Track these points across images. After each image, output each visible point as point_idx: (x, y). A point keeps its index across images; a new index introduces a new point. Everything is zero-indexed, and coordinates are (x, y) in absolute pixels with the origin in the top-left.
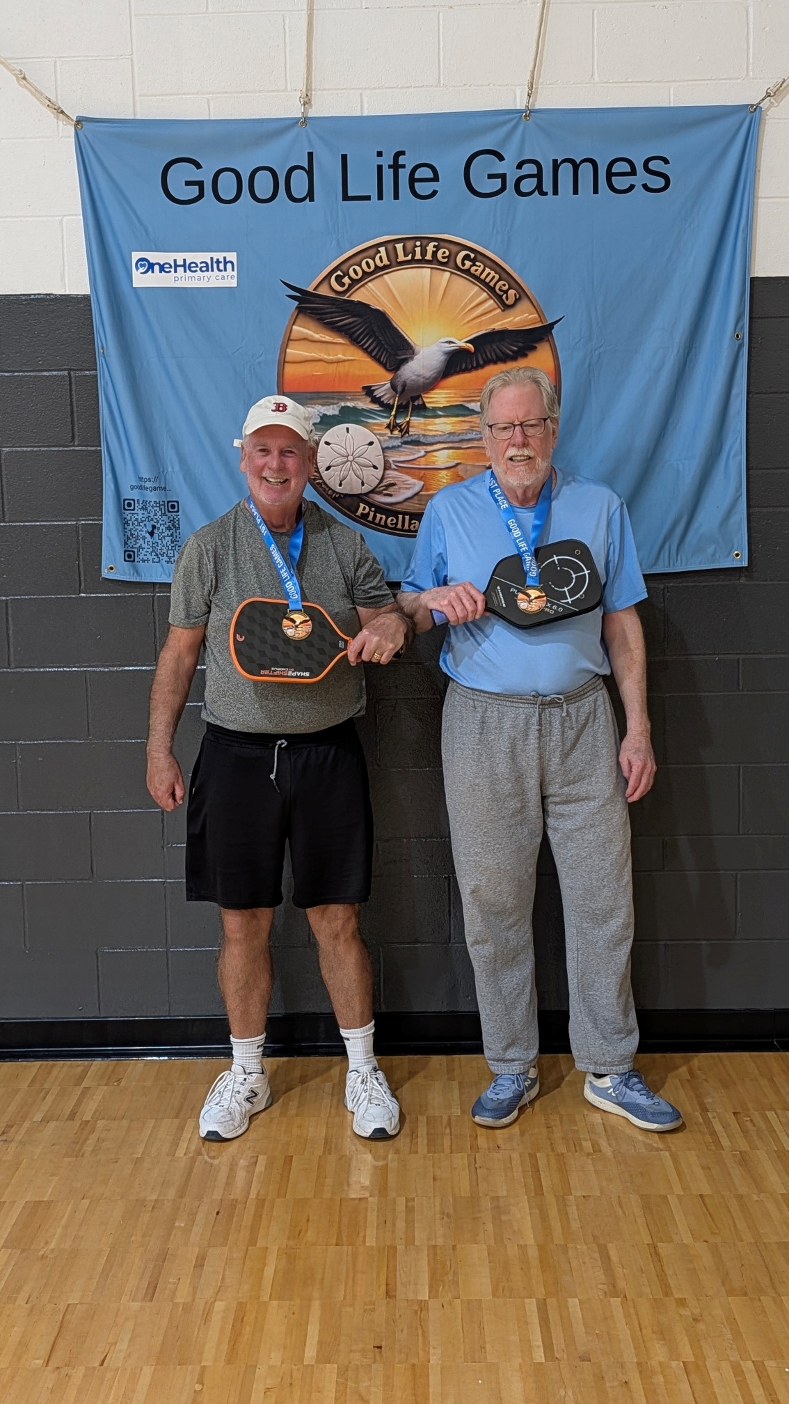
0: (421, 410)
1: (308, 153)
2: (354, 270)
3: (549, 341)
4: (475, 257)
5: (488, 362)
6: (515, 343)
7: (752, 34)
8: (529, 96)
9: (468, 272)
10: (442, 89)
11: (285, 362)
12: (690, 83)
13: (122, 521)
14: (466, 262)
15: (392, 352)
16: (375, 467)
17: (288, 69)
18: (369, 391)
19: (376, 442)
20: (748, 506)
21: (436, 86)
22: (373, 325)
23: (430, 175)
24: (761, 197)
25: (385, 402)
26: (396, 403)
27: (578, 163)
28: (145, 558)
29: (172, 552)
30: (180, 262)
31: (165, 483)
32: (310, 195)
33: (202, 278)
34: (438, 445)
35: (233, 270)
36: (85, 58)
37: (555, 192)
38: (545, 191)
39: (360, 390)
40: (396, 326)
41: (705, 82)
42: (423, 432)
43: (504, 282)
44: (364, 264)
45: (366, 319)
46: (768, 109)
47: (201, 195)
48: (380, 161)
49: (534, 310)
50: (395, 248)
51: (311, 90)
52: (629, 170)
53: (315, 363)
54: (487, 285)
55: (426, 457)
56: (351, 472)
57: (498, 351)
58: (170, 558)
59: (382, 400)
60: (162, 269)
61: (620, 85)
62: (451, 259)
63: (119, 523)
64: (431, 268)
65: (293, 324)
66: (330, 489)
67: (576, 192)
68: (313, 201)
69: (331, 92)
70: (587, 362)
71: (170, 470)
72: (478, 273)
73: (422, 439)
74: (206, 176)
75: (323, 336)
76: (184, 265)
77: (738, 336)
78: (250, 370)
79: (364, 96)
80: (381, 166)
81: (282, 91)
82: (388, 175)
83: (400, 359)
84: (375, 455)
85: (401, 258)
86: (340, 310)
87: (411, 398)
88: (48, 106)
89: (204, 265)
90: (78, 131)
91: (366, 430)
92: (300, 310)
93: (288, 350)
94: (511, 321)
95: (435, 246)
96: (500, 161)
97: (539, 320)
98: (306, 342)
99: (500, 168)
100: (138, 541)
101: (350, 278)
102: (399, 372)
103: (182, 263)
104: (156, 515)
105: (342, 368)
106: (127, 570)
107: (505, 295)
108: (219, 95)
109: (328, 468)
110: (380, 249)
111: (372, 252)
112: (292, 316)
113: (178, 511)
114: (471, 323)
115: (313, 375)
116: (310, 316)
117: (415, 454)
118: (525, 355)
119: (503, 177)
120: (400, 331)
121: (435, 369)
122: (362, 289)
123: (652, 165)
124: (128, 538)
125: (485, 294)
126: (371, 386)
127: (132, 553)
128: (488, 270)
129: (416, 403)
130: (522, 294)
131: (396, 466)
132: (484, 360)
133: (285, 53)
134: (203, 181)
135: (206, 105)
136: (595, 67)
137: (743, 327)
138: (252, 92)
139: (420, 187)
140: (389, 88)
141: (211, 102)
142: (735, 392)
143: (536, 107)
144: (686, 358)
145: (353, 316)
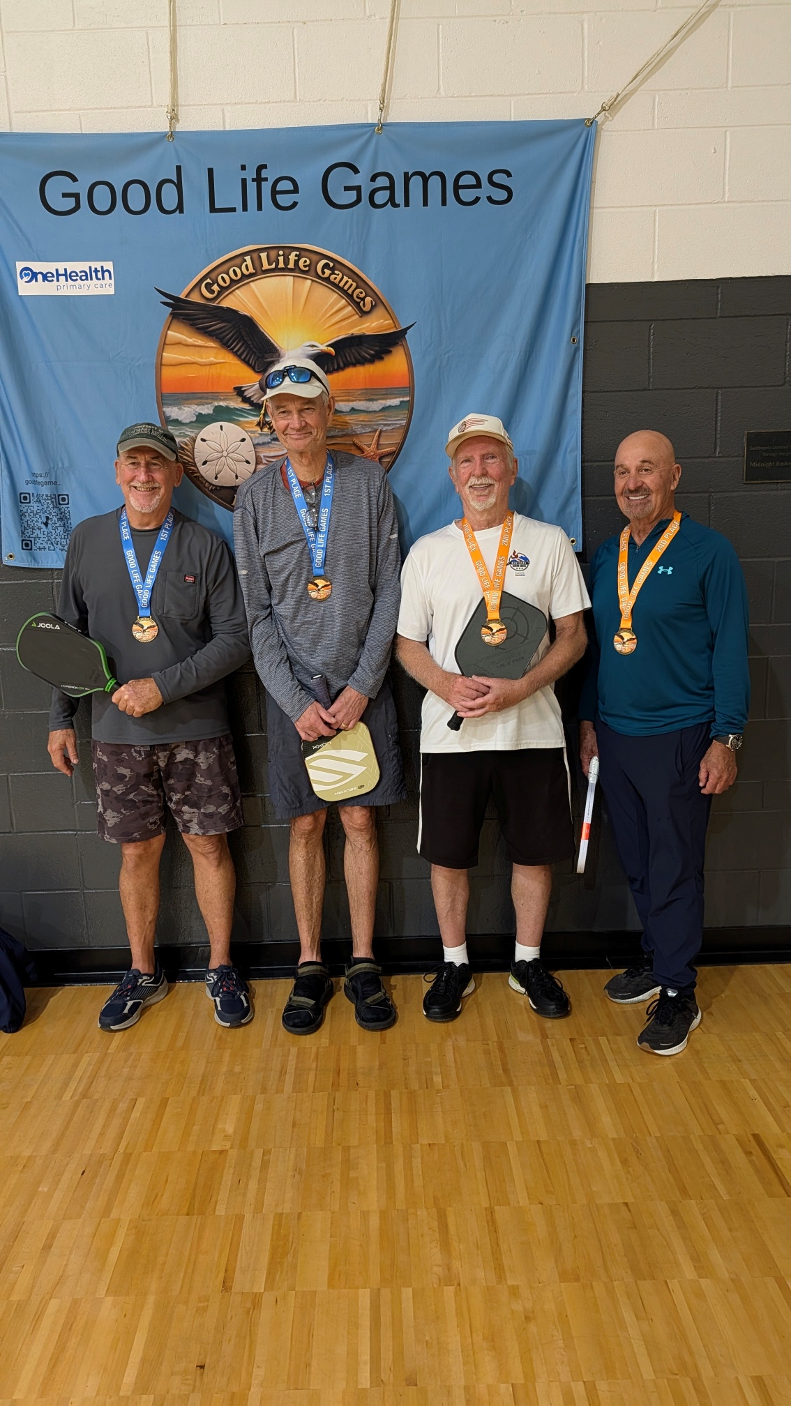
1: (177, 167)
2: (222, 278)
4: (335, 265)
5: (348, 365)
6: (372, 347)
7: (586, 48)
8: (380, 109)
10: (300, 105)
11: (161, 365)
12: (529, 96)
13: (18, 513)
14: (325, 270)
15: (260, 355)
16: (248, 462)
17: (153, 86)
18: (240, 391)
19: (248, 439)
20: (583, 496)
21: (293, 102)
22: (241, 330)
23: (291, 187)
24: (596, 211)
25: (255, 402)
26: (265, 402)
27: (427, 176)
28: (42, 546)
29: (65, 541)
30: (61, 272)
31: (56, 478)
32: (180, 208)
33: (82, 287)
35: (110, 278)
37: (407, 204)
38: (397, 202)
39: (232, 391)
40: (263, 331)
41: (543, 96)
43: (361, 290)
44: (231, 272)
45: (234, 325)
46: (603, 123)
47: (77, 207)
48: (244, 174)
49: (389, 317)
50: (260, 257)
51: (177, 105)
52: (475, 183)
53: (188, 365)
54: (345, 292)
56: (226, 467)
57: (357, 355)
58: (63, 546)
59: (252, 399)
60: (45, 278)
61: (465, 99)
62: (311, 267)
63: (16, 515)
64: (294, 276)
65: (168, 329)
66: (207, 481)
67: (425, 203)
68: (183, 213)
69: (199, 107)
70: (438, 365)
71: (60, 465)
72: (337, 281)
74: (82, 188)
75: (196, 340)
76: (65, 275)
77: (574, 340)
78: (130, 373)
79: (226, 112)
80: (246, 179)
81: (150, 107)
82: (252, 187)
83: (267, 362)
84: (247, 451)
85: (266, 266)
86: (210, 316)
89: (84, 274)
91: (238, 427)
92: (174, 316)
93: (164, 354)
94: (368, 327)
95: (296, 256)
96: (355, 174)
97: (393, 325)
98: (180, 345)
99: (356, 180)
100: (34, 531)
101: (219, 285)
102: (267, 372)
103: (63, 272)
104: (48, 507)
105: (214, 371)
106: (25, 558)
107: (362, 302)
108: (89, 111)
109: (205, 463)
110: (245, 258)
111: (238, 261)
112: (167, 322)
113: (68, 504)
114: (333, 328)
115: (188, 377)
116: (183, 322)
118: (382, 358)
119: (358, 189)
120: (267, 335)
122: (230, 296)
123: (496, 178)
124: (25, 529)
125: (344, 301)
126: (242, 387)
127: (29, 542)
128: (346, 278)
130: (378, 301)
131: (267, 461)
132: (344, 364)
133: (151, 70)
134: (79, 194)
135: (78, 121)
136: (441, 82)
137: (579, 332)
138: (121, 108)
139: (281, 199)
140: (249, 103)
141: (82, 118)
142: (571, 392)
143: (388, 121)
144: (528, 361)
145: (224, 321)
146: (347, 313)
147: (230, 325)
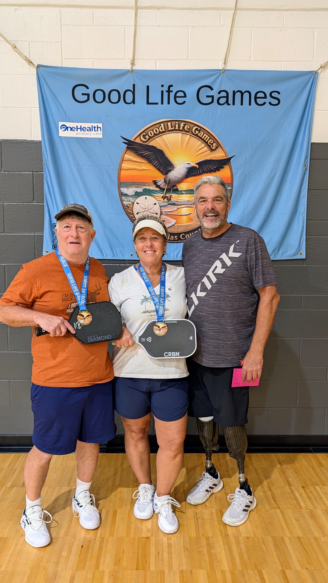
0: (176, 191)
1: (133, 84)
2: (151, 133)
3: (229, 165)
4: (200, 129)
5: (204, 172)
6: (215, 165)
7: (315, 43)
8: (224, 64)
9: (197, 135)
10: (189, 61)
11: (121, 169)
12: (289, 62)
14: (196, 131)
15: (165, 167)
16: (157, 214)
17: (126, 50)
18: (155, 183)
19: (157, 204)
21: (187, 60)
22: (157, 156)
23: (183, 95)
24: (316, 110)
26: (166, 188)
27: (243, 92)
30: (79, 127)
32: (134, 102)
33: (88, 134)
34: (183, 205)
35: (101, 131)
36: (42, 42)
37: (234, 104)
38: (229, 103)
39: (152, 182)
40: (167, 156)
41: (296, 62)
42: (177, 200)
43: (211, 140)
44: (154, 130)
45: (155, 153)
46: (321, 73)
47: (88, 99)
48: (162, 89)
49: (223, 152)
50: (168, 124)
51: (135, 59)
52: (264, 96)
53: (134, 170)
54: (204, 141)
55: (178, 210)
57: (209, 169)
59: (160, 186)
60: (71, 129)
61: (262, 62)
62: (190, 129)
63: (51, 233)
64: (182, 133)
65: (125, 154)
67: (242, 104)
68: (135, 104)
69: (143, 60)
70: (244, 174)
72: (201, 136)
73: (176, 203)
74: (91, 92)
75: (137, 159)
76: (81, 128)
77: (305, 165)
78: (107, 172)
79: (157, 63)
80: (163, 91)
81: (124, 59)
82: (166, 95)
83: (168, 170)
84: (157, 209)
85: (170, 128)
86: (144, 149)
87: (172, 186)
88: (25, 59)
89: (89, 128)
90: (38, 71)
91: (154, 198)
92: (128, 148)
93: (122, 165)
94: (214, 156)
95: (184, 124)
96: (212, 90)
97: (225, 156)
98: (130, 161)
99: (211, 93)
101: (149, 136)
102: (168, 175)
103: (80, 127)
105: (144, 173)
107: (212, 145)
108: (97, 60)
109: (138, 214)
110: (161, 124)
111: (158, 126)
112: (124, 151)
114: (198, 156)
115: (132, 175)
116: (132, 151)
117: (173, 209)
118: (219, 170)
119: (212, 97)
120: (169, 158)
121: (183, 175)
122: (153, 140)
123: (273, 95)
124: (54, 240)
125: (204, 145)
126: (156, 181)
128: (205, 135)
129: (174, 188)
130: (219, 145)
131: (165, 213)
132: (202, 172)
133: (125, 43)
134: (89, 94)
135: (92, 64)
136: (252, 54)
137: (307, 162)
138: (111, 59)
139: (179, 100)
140: (167, 60)
141: (94, 62)
142: (303, 188)
143: (227, 69)
144: (284, 174)
145: (150, 151)
146: (204, 150)
147: (153, 153)
